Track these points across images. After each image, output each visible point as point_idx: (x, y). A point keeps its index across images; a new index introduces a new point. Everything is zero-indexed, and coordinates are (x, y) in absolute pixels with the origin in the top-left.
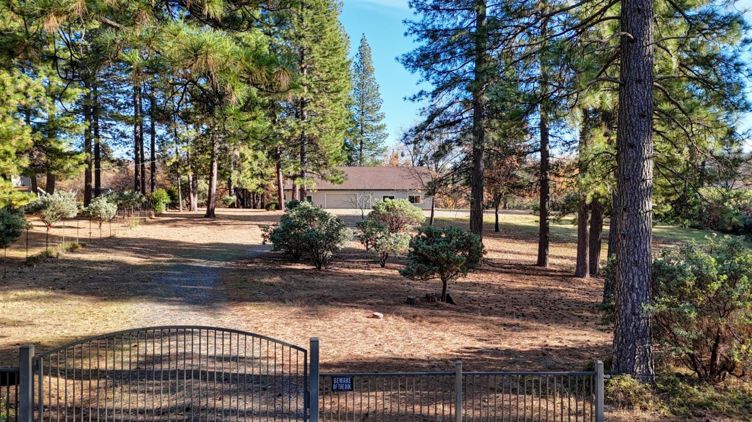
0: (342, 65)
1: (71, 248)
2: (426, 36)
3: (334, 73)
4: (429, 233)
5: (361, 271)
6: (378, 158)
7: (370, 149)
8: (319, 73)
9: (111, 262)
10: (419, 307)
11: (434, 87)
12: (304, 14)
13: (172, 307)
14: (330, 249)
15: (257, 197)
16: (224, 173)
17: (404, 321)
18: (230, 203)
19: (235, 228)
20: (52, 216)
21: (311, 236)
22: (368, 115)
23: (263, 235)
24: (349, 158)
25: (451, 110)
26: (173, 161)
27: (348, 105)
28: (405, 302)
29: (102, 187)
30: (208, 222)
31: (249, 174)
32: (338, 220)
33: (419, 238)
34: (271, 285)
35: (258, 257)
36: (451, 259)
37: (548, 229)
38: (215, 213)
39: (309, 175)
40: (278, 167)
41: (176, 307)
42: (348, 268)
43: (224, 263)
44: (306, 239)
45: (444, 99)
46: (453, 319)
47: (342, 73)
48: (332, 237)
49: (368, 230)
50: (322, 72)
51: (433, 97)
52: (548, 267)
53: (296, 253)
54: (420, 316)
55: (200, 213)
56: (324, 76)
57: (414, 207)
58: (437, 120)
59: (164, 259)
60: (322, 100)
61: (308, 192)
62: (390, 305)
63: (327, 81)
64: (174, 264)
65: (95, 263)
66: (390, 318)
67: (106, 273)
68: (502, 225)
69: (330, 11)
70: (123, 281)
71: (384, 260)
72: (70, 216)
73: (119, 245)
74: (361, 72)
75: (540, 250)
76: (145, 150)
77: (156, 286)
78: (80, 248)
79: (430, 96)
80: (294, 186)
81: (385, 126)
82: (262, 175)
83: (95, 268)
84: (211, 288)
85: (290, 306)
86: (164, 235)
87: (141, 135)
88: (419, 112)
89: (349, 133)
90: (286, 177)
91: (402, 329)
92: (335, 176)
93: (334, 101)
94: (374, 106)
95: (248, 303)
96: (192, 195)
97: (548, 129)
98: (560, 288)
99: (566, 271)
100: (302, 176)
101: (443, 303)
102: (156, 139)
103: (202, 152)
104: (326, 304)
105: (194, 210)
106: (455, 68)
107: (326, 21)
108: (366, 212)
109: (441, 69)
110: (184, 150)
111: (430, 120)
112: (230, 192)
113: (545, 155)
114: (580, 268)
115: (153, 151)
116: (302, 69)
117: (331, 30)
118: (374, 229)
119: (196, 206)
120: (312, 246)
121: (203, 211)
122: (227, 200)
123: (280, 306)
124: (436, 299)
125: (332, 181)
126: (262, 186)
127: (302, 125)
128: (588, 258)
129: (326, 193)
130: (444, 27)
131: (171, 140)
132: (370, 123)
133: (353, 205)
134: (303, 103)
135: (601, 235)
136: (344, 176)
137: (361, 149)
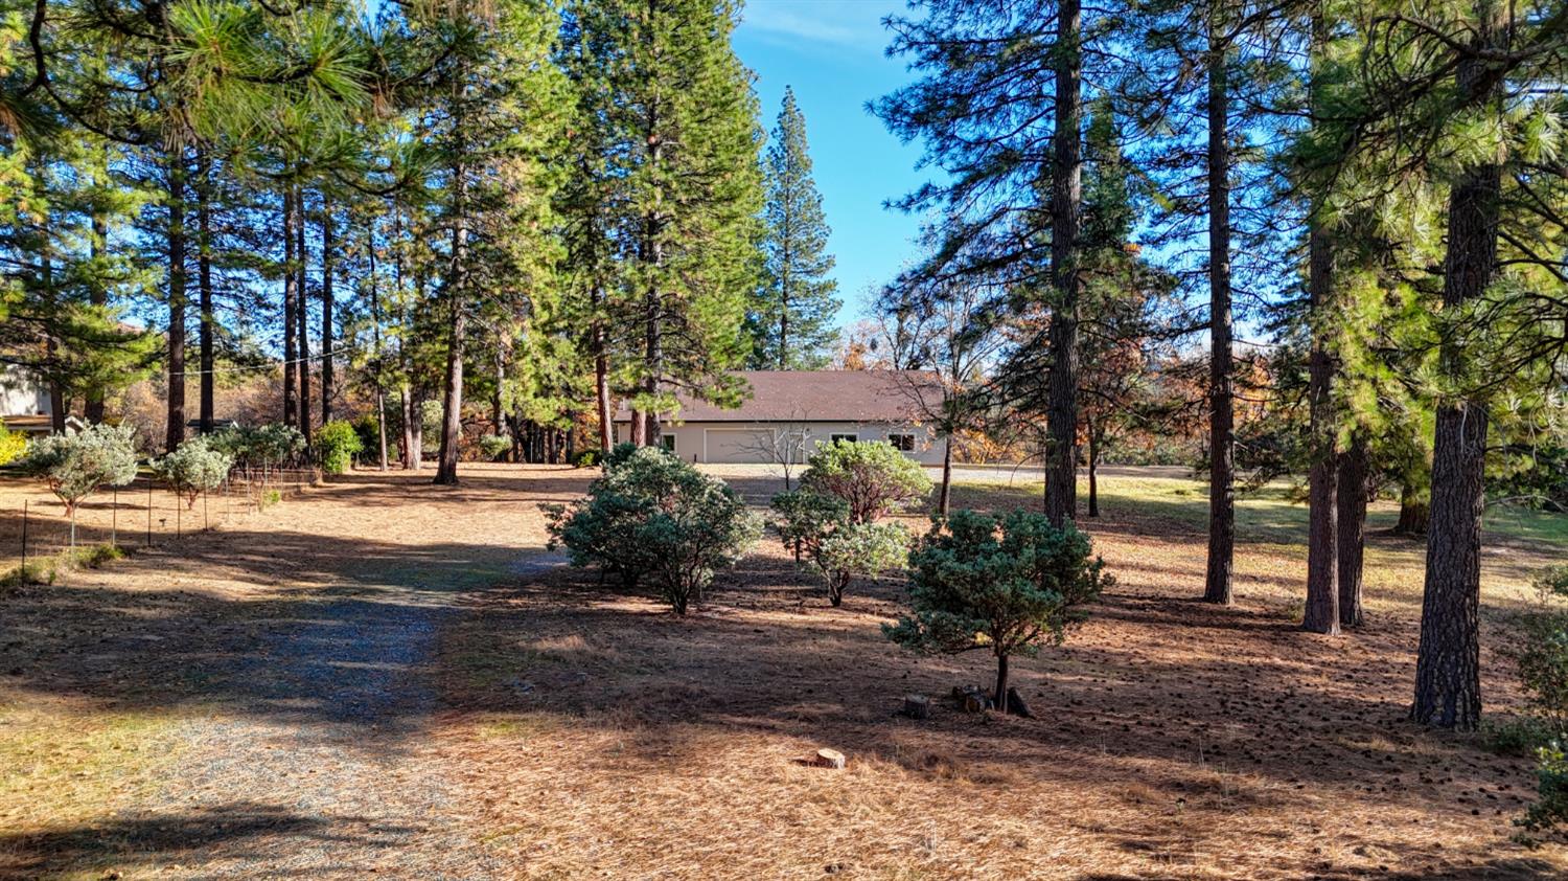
0: (742, 140)
1: (93, 559)
2: (935, 57)
3: (723, 156)
4: (960, 526)
5: (784, 617)
6: (819, 353)
7: (803, 335)
8: (688, 157)
9: (174, 596)
10: (938, 729)
11: (958, 178)
12: (655, 25)
13: (279, 731)
14: (708, 562)
15: (559, 437)
16: (480, 384)
17: (903, 775)
18: (497, 452)
19: (498, 508)
20: (78, 482)
21: (660, 532)
22: (797, 261)
23: (551, 528)
24: (757, 352)
25: (996, 230)
26: (366, 357)
27: (756, 239)
28: (900, 713)
29: (217, 416)
30: (438, 495)
31: (533, 386)
32: (726, 492)
33: (933, 541)
34: (556, 657)
35: (538, 581)
36: (1022, 600)
37: (1231, 512)
38: (459, 473)
39: (667, 388)
40: (601, 371)
41: (291, 731)
42: (753, 607)
43: (453, 596)
44: (648, 540)
45: (978, 206)
46: (1035, 767)
47: (740, 157)
48: (711, 534)
49: (801, 515)
50: (695, 154)
51: (953, 200)
52: (1232, 604)
53: (629, 572)
54: (947, 761)
55: (426, 473)
56: (700, 164)
57: (907, 461)
58: (964, 253)
59: (310, 588)
60: (695, 218)
61: (662, 426)
62: (862, 721)
63: (706, 174)
64: (333, 598)
65: (136, 598)
66: (865, 767)
67: (154, 626)
68: (1102, 500)
69: (714, 19)
70: (184, 649)
71: (841, 588)
72: (119, 482)
73: (217, 549)
74: (784, 169)
75: (1211, 564)
76: (310, 335)
77: (263, 663)
78: (119, 559)
79: (947, 197)
80: (635, 414)
81: (835, 284)
82: (569, 391)
83: (131, 611)
84: (403, 668)
85: (594, 725)
86: (332, 525)
87: (302, 301)
88: (919, 235)
89: (759, 299)
90: (618, 392)
91: (900, 806)
92: (724, 389)
93: (724, 221)
94: (812, 240)
95: (486, 715)
96: (409, 434)
97: (1229, 275)
98: (1278, 661)
99: (1278, 616)
100: (650, 390)
101: (999, 714)
102: (334, 311)
103: (429, 338)
104: (691, 717)
105: (413, 466)
106: (1004, 132)
107: (705, 40)
108: (796, 471)
109: (970, 137)
110: (393, 337)
111: (948, 253)
112: (498, 427)
113: (1222, 337)
114: (1316, 608)
115: (327, 338)
116: (651, 149)
117: (717, 62)
118: (814, 513)
119: (418, 457)
120: (664, 557)
121: (432, 469)
122: (491, 446)
123: (570, 726)
124: (982, 704)
125: (718, 401)
126: (568, 414)
127: (649, 275)
128: (1335, 586)
129: (706, 428)
130: (981, 35)
131: (365, 312)
132: (803, 277)
133: (765, 455)
134: (653, 226)
135: (1366, 527)
136: (745, 389)
137: (783, 334)
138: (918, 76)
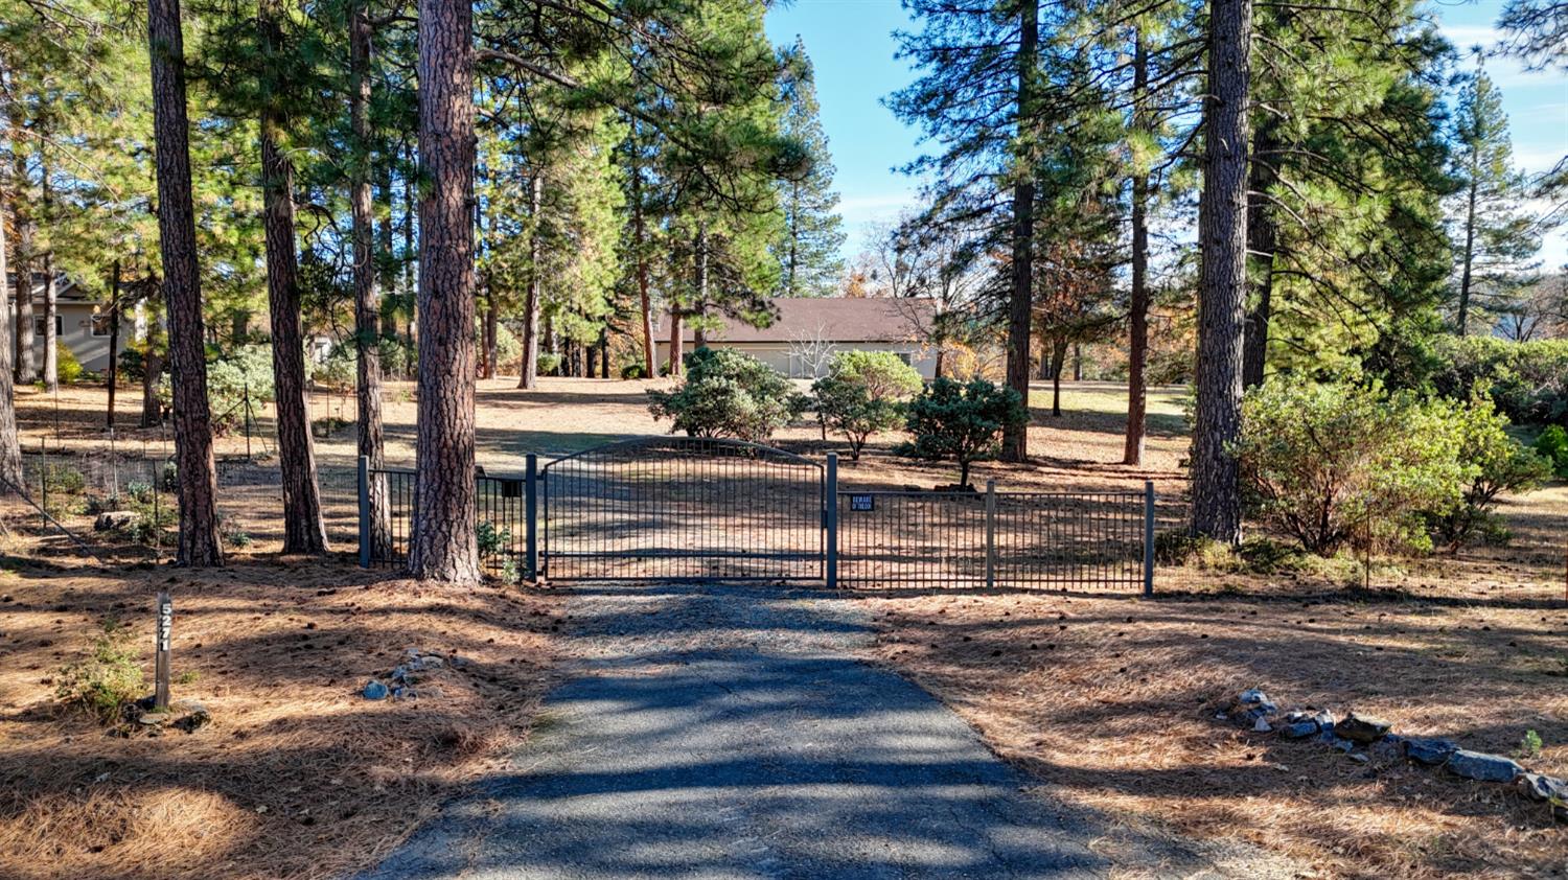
2: (931, 59)
6: (826, 283)
7: (811, 266)
18: (550, 368)
22: (806, 197)
25: (974, 189)
39: (712, 310)
40: (645, 298)
45: (962, 171)
57: (905, 367)
58: (949, 207)
68: (1066, 411)
80: (675, 335)
81: (840, 218)
92: (758, 311)
94: (819, 178)
97: (1147, 223)
100: (698, 312)
109: (957, 117)
111: (938, 207)
112: (550, 347)
113: (1141, 270)
122: (545, 362)
125: (753, 321)
130: (963, 42)
132: (811, 213)
136: (773, 311)
137: (792, 265)
138: (918, 75)
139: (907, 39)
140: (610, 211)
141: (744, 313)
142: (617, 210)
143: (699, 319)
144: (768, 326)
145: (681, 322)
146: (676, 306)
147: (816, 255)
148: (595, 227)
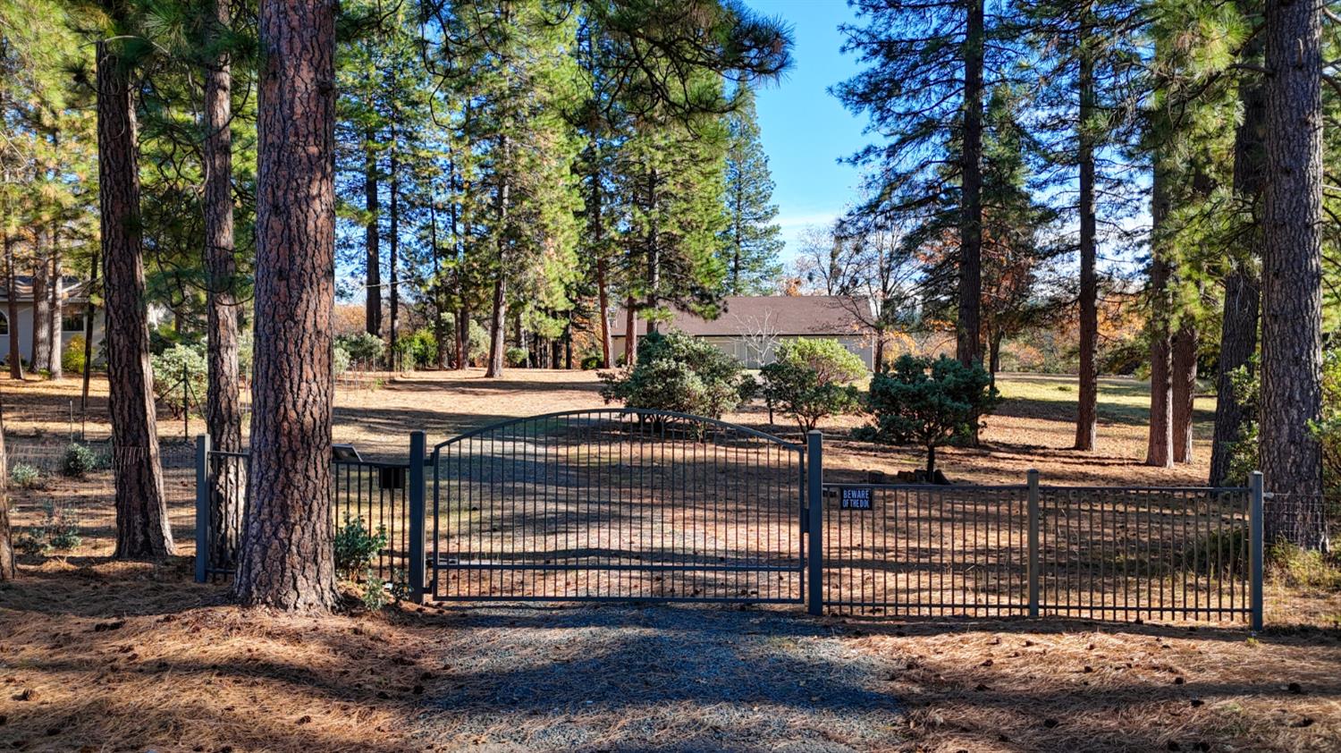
2: (875, 53)
6: (765, 285)
7: (752, 270)
11: (893, 140)
18: (518, 360)
22: (748, 210)
25: (920, 178)
39: (663, 303)
40: (603, 295)
45: (907, 161)
51: (888, 156)
52: (1095, 452)
58: (897, 195)
60: (685, 175)
74: (737, 135)
79: (884, 155)
80: (630, 329)
81: (779, 228)
87: (376, 243)
88: (864, 182)
92: (706, 304)
93: (706, 176)
94: (760, 193)
97: (1094, 209)
99: (1129, 458)
100: (650, 305)
102: (399, 250)
106: (926, 106)
109: (900, 110)
111: (885, 195)
112: (518, 342)
113: (1089, 256)
114: (1156, 452)
115: (394, 271)
122: (514, 355)
124: (918, 478)
125: (702, 313)
128: (1170, 433)
130: (910, 36)
132: (753, 223)
134: (654, 180)
136: (721, 304)
137: (735, 270)
138: (865, 67)
139: (854, 33)
140: (571, 215)
141: (693, 306)
142: (577, 215)
143: (651, 311)
144: (715, 318)
145: (636, 314)
146: (631, 299)
147: (757, 260)
148: (557, 229)
